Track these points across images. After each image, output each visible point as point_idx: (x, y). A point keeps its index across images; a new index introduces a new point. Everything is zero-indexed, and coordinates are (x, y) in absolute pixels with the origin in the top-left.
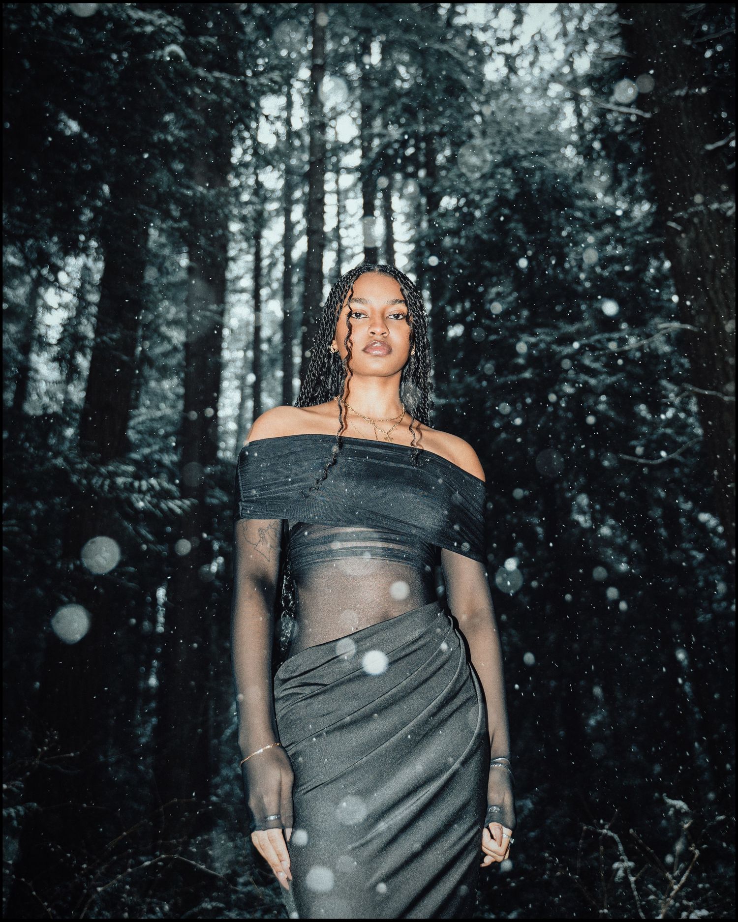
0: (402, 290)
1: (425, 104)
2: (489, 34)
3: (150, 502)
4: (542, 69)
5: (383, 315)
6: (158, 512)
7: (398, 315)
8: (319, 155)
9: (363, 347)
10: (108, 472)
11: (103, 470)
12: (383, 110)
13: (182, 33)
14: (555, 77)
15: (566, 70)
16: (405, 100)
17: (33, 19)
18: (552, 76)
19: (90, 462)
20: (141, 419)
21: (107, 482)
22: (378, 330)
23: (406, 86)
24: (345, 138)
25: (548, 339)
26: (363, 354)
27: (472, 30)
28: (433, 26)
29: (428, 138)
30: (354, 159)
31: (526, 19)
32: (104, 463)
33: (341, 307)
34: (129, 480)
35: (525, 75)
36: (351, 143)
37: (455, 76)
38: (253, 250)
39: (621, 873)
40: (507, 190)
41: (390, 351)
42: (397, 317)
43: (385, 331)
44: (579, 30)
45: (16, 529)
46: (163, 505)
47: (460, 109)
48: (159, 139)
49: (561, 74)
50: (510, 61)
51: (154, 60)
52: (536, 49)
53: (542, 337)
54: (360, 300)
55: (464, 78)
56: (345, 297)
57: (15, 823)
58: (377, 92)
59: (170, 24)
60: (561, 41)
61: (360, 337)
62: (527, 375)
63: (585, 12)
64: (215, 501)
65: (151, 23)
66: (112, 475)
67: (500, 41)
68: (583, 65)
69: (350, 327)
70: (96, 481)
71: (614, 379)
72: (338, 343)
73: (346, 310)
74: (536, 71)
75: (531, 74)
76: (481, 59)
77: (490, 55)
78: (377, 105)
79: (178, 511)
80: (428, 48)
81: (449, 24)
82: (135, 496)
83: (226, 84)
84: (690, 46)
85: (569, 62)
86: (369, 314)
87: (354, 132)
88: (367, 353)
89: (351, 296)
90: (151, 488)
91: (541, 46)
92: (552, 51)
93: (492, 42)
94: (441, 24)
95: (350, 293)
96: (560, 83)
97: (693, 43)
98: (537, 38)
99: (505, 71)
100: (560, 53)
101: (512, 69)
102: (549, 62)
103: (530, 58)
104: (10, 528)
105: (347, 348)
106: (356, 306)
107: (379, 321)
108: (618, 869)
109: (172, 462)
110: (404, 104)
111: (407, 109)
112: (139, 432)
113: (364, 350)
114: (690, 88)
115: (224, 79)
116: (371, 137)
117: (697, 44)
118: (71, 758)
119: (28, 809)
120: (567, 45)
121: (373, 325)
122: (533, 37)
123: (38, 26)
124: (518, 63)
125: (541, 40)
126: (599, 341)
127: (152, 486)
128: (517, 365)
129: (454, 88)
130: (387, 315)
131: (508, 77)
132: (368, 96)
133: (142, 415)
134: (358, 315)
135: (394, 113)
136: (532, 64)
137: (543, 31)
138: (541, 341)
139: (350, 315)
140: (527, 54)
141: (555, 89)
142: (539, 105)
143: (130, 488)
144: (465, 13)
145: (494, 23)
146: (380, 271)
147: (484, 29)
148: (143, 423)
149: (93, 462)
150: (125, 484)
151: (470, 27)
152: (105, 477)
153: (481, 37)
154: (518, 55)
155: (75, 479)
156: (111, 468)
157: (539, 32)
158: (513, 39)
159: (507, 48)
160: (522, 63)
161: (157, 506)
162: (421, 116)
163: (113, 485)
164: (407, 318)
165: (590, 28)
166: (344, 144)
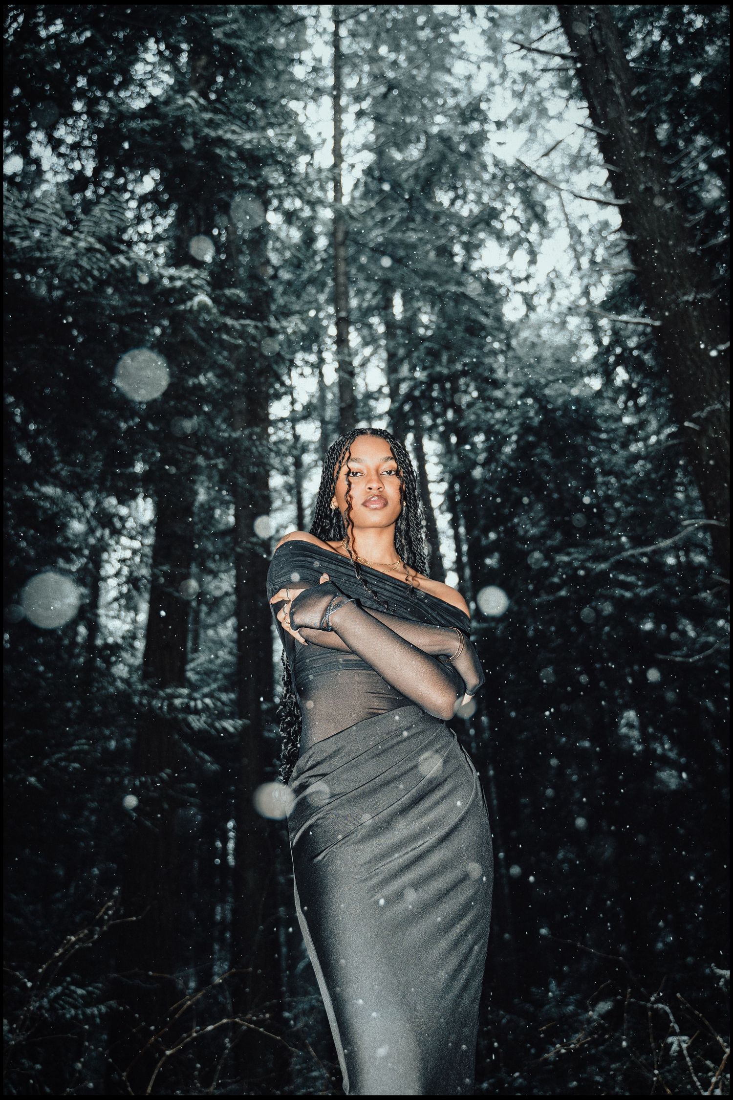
0: (391, 449)
1: (448, 347)
2: (505, 274)
3: (205, 722)
4: (559, 304)
5: (377, 471)
6: (213, 732)
7: (391, 472)
8: (349, 401)
9: (362, 501)
10: (167, 695)
11: (161, 693)
12: (408, 355)
13: (209, 283)
14: (572, 310)
15: (583, 302)
16: (427, 344)
17: (76, 282)
18: (570, 309)
19: (150, 685)
20: (199, 661)
21: (166, 703)
22: (375, 485)
23: (429, 333)
24: (373, 388)
25: (582, 557)
26: (363, 509)
27: (488, 273)
28: (449, 271)
29: (454, 378)
30: (383, 405)
31: (539, 257)
32: (162, 686)
33: (340, 468)
34: (186, 700)
35: (542, 311)
36: (380, 391)
37: (473, 317)
38: (295, 500)
39: (675, 1047)
40: (531, 418)
41: (386, 504)
42: (389, 473)
43: (381, 485)
44: (593, 262)
45: (86, 747)
46: (217, 725)
47: (481, 347)
48: (194, 383)
49: (578, 307)
50: (528, 300)
51: (185, 311)
52: (552, 286)
53: (576, 556)
54: (356, 460)
55: (483, 319)
56: (343, 458)
57: (98, 1020)
58: (401, 340)
59: (197, 277)
60: (577, 274)
61: (358, 493)
62: (563, 593)
63: (597, 245)
64: (272, 735)
65: (180, 278)
66: (171, 697)
67: (516, 281)
68: (599, 294)
69: (350, 484)
70: (156, 703)
71: (650, 590)
72: (338, 500)
73: (345, 469)
74: (554, 307)
75: (549, 310)
76: (499, 301)
77: (508, 295)
78: (401, 352)
79: (231, 729)
80: (445, 292)
81: (465, 268)
82: (192, 718)
83: (251, 330)
84: (695, 253)
85: (586, 293)
86: (365, 472)
87: (383, 381)
88: (366, 506)
89: (349, 458)
90: (206, 708)
91: (557, 282)
92: (568, 287)
93: (508, 283)
94: (458, 269)
95: (347, 455)
96: (578, 315)
97: (697, 250)
98: (553, 275)
99: (523, 310)
100: (577, 288)
101: (531, 307)
102: (565, 297)
103: (548, 295)
104: (81, 747)
105: (347, 501)
106: (353, 466)
107: (375, 477)
108: (672, 1044)
109: (231, 700)
110: (427, 348)
111: (430, 352)
112: (198, 673)
113: (364, 504)
114: (697, 293)
115: (249, 325)
116: (399, 381)
117: (701, 250)
118: (132, 921)
119: (110, 1007)
120: (581, 278)
121: (370, 481)
122: (548, 275)
123: (80, 288)
124: (536, 301)
125: (557, 277)
126: (632, 556)
127: (207, 705)
128: (553, 583)
129: (475, 330)
130: (380, 472)
131: (527, 316)
132: (392, 344)
133: (202, 659)
134: (355, 474)
135: (418, 358)
136: (550, 301)
137: (557, 269)
138: (575, 559)
139: (348, 474)
140: (544, 292)
141: (573, 322)
142: (561, 339)
143: (187, 709)
144: (481, 258)
145: (510, 266)
146: (372, 433)
147: (499, 272)
148: (201, 664)
149: (152, 686)
150: (182, 704)
151: (486, 271)
152: (163, 699)
153: (496, 279)
154: (535, 293)
155: (136, 700)
156: (169, 691)
157: (554, 270)
158: (527, 278)
159: (523, 287)
160: (540, 301)
161: (212, 725)
162: (445, 358)
163: (171, 705)
164: (397, 473)
165: (604, 260)
166: (373, 393)
